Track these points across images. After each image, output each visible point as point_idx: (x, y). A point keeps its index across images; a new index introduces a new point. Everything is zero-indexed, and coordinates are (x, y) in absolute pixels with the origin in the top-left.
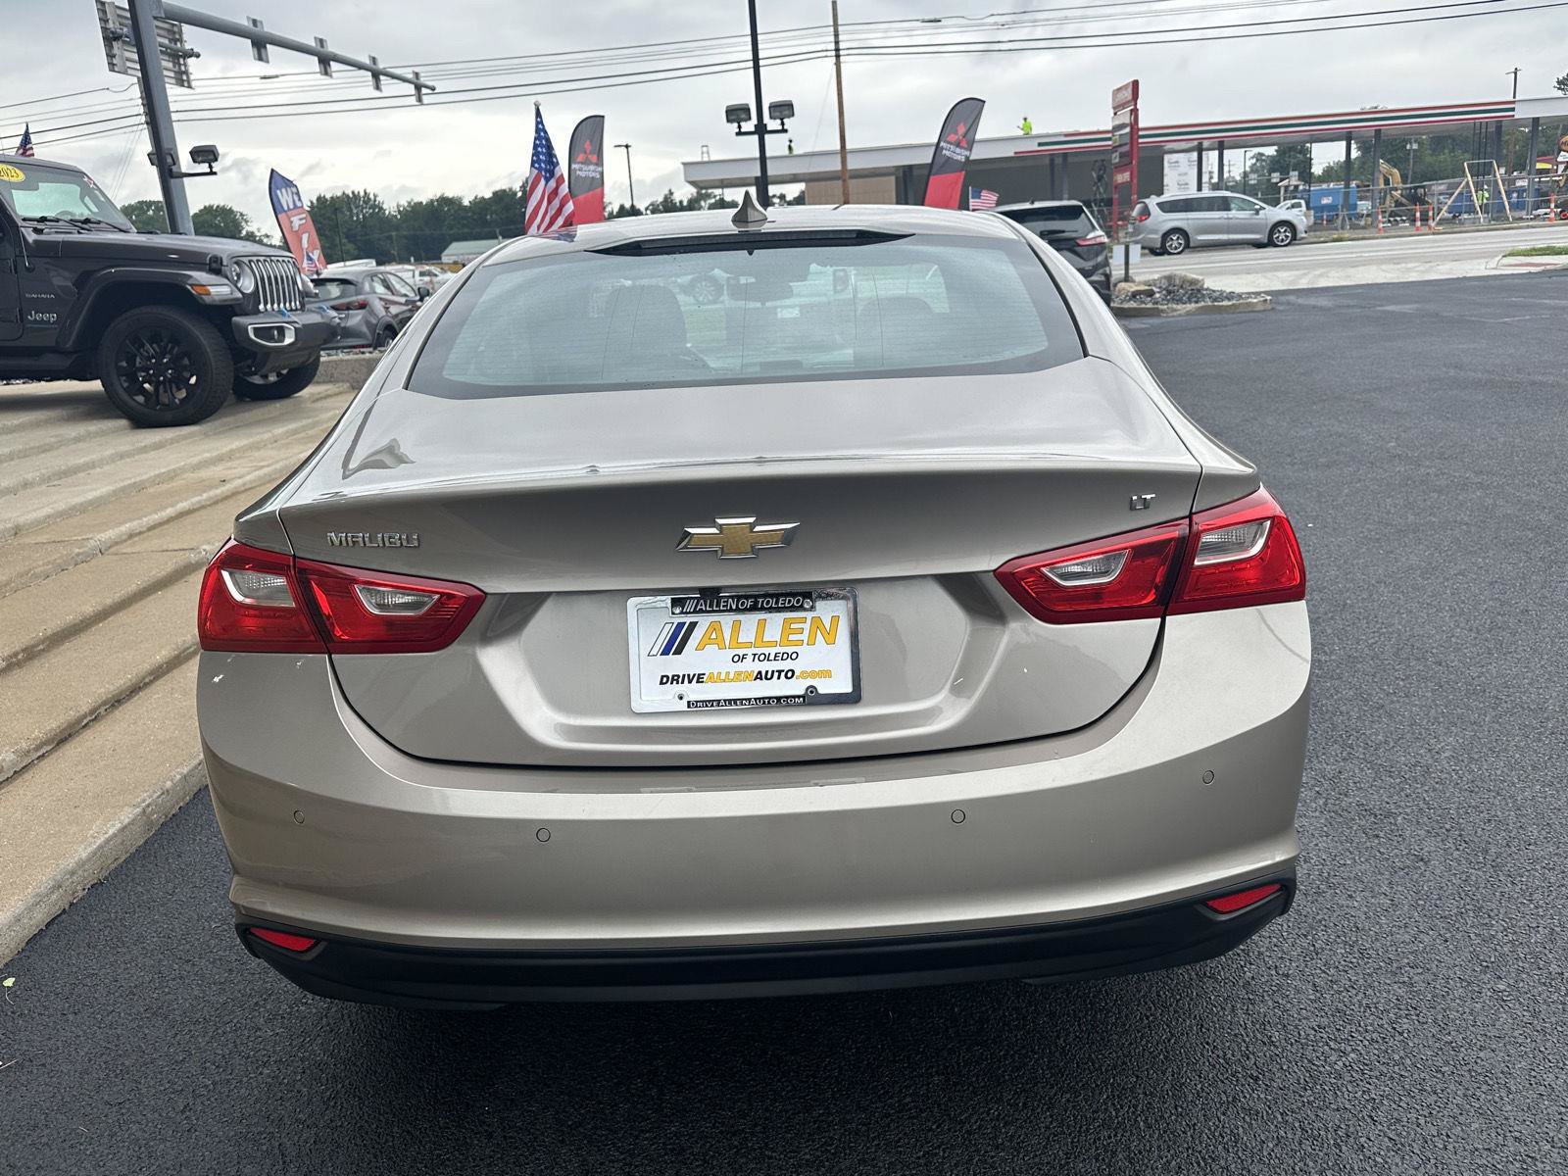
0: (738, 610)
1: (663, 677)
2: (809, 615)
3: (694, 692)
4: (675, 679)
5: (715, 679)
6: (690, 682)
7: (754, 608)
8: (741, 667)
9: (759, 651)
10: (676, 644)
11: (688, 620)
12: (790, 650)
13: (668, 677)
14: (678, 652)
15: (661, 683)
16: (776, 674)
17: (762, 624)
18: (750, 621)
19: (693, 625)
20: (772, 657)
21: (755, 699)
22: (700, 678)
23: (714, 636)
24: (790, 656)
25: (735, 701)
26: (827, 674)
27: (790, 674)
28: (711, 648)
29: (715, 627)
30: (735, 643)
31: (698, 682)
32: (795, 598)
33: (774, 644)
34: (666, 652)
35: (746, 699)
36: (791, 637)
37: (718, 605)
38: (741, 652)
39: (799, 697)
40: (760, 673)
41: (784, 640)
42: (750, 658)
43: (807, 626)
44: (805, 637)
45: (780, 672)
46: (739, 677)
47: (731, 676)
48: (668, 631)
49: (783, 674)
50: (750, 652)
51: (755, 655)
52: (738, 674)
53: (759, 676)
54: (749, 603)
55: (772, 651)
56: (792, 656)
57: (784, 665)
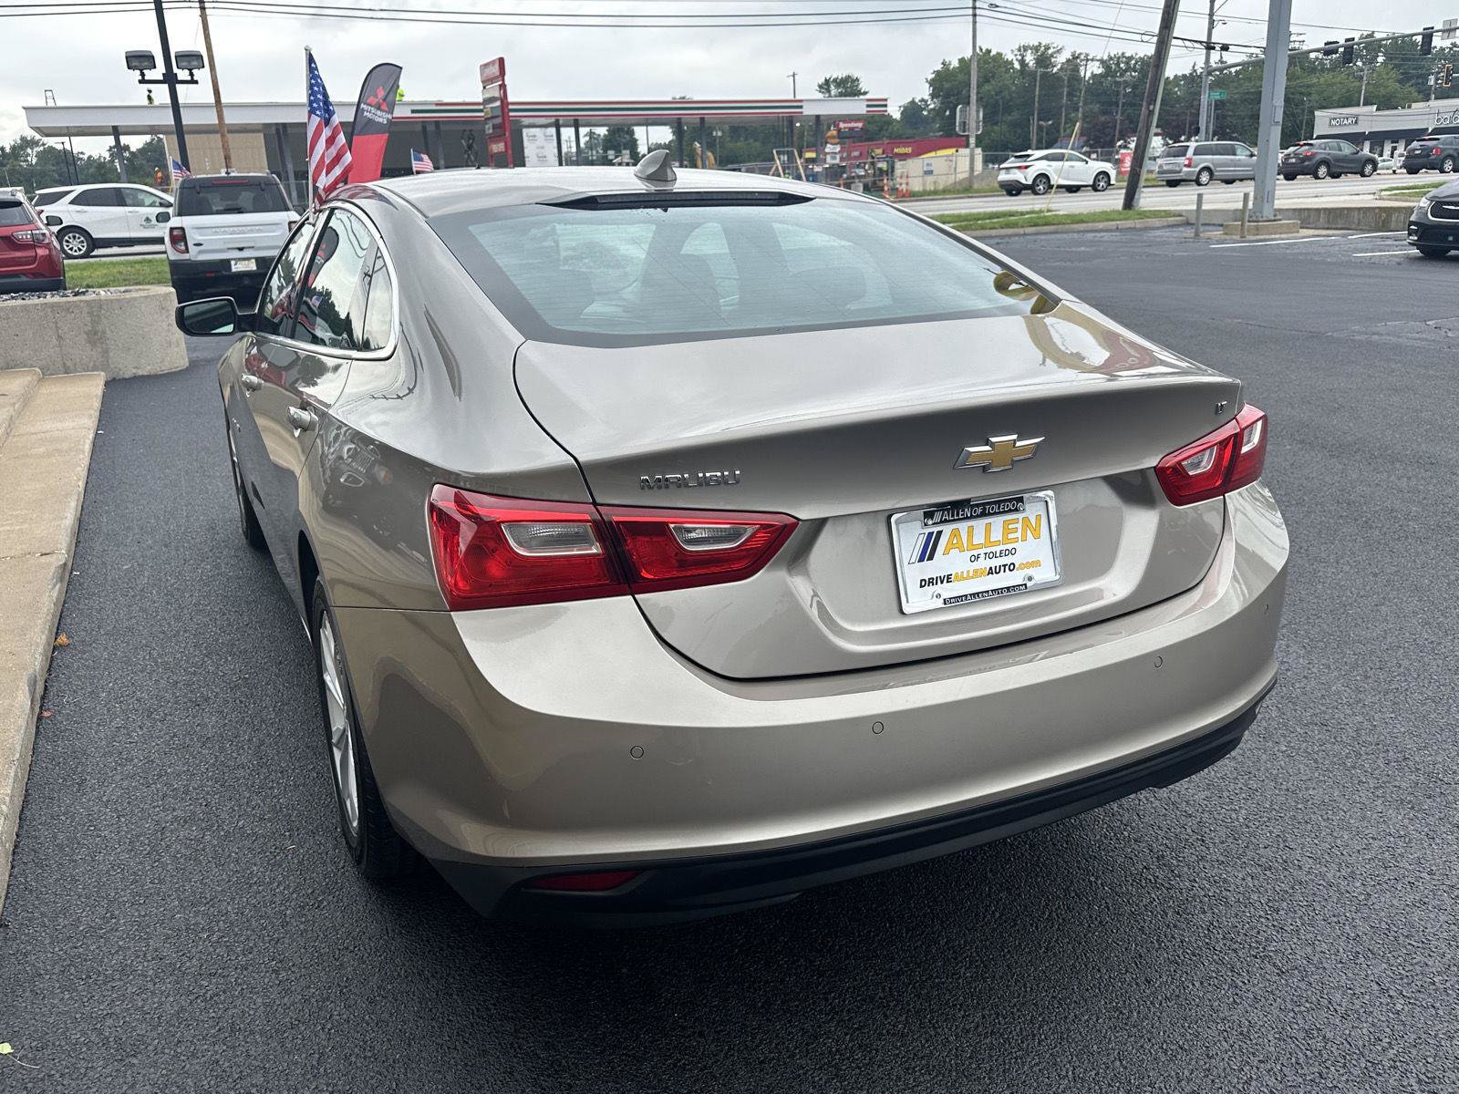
0: (972, 517)
1: (921, 581)
2: (1019, 516)
3: (949, 590)
4: (931, 582)
5: (961, 578)
6: (942, 582)
7: (983, 514)
8: (976, 565)
9: (988, 550)
10: (928, 553)
11: (936, 529)
12: (1010, 547)
13: (925, 580)
14: (931, 558)
15: (921, 586)
16: (1002, 568)
17: (988, 527)
18: (980, 524)
19: (940, 533)
20: (998, 555)
21: (992, 591)
22: (949, 579)
23: (955, 542)
24: (1010, 552)
25: (978, 594)
26: (1037, 564)
27: (1012, 567)
28: (954, 552)
29: (956, 533)
30: (972, 546)
31: (948, 582)
32: (1013, 503)
33: (997, 543)
34: (921, 560)
35: (985, 592)
36: (1011, 536)
37: (958, 515)
38: (975, 553)
39: (1022, 585)
40: (991, 568)
41: (1006, 540)
42: (982, 556)
43: (1019, 526)
44: (1019, 534)
45: (1005, 566)
46: (977, 573)
47: (971, 575)
48: (922, 540)
49: (1007, 567)
50: (982, 551)
51: (986, 554)
52: (976, 571)
53: (990, 572)
54: (979, 510)
55: (997, 549)
56: (1012, 552)
57: (1007, 560)
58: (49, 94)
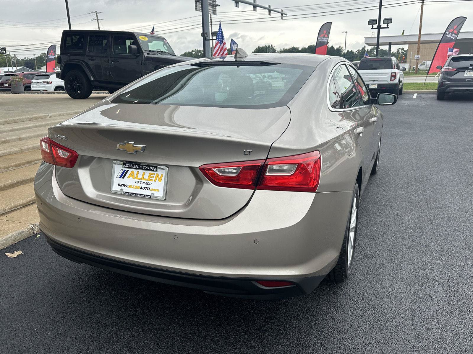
0: (138, 169)
1: (119, 184)
2: (156, 173)
3: (125, 190)
4: (121, 185)
5: (131, 187)
6: (125, 186)
7: (142, 169)
8: (137, 184)
9: (142, 181)
10: (123, 176)
11: (127, 169)
12: (150, 182)
13: (120, 184)
14: (123, 178)
15: (118, 186)
16: (145, 188)
17: (144, 173)
18: (141, 172)
19: (128, 171)
20: (145, 183)
22: (127, 186)
23: (132, 175)
24: (149, 184)
25: (134, 194)
26: (157, 190)
27: (149, 189)
28: (131, 178)
29: (133, 172)
30: (137, 178)
31: (127, 187)
32: (152, 167)
33: (146, 180)
34: (120, 177)
35: (137, 194)
36: (151, 179)
37: (134, 167)
38: (138, 180)
39: (149, 196)
40: (141, 187)
41: (149, 179)
42: (140, 182)
43: (155, 176)
44: (154, 179)
45: (146, 188)
46: (136, 187)
47: (135, 187)
48: (122, 171)
49: (147, 188)
50: (140, 181)
51: (141, 182)
52: (136, 186)
53: (141, 188)
54: (141, 167)
55: (145, 181)
56: (150, 184)
57: (148, 186)
58: (373, 33)
